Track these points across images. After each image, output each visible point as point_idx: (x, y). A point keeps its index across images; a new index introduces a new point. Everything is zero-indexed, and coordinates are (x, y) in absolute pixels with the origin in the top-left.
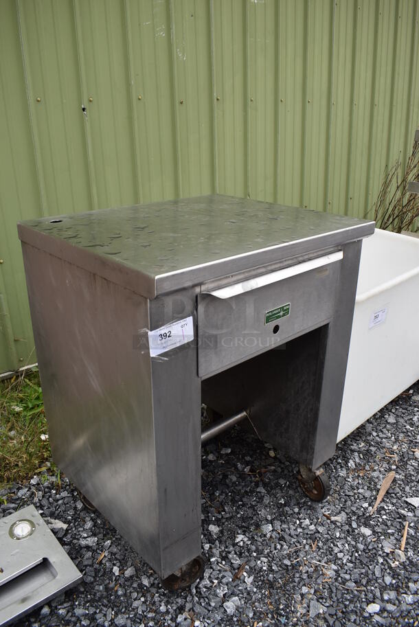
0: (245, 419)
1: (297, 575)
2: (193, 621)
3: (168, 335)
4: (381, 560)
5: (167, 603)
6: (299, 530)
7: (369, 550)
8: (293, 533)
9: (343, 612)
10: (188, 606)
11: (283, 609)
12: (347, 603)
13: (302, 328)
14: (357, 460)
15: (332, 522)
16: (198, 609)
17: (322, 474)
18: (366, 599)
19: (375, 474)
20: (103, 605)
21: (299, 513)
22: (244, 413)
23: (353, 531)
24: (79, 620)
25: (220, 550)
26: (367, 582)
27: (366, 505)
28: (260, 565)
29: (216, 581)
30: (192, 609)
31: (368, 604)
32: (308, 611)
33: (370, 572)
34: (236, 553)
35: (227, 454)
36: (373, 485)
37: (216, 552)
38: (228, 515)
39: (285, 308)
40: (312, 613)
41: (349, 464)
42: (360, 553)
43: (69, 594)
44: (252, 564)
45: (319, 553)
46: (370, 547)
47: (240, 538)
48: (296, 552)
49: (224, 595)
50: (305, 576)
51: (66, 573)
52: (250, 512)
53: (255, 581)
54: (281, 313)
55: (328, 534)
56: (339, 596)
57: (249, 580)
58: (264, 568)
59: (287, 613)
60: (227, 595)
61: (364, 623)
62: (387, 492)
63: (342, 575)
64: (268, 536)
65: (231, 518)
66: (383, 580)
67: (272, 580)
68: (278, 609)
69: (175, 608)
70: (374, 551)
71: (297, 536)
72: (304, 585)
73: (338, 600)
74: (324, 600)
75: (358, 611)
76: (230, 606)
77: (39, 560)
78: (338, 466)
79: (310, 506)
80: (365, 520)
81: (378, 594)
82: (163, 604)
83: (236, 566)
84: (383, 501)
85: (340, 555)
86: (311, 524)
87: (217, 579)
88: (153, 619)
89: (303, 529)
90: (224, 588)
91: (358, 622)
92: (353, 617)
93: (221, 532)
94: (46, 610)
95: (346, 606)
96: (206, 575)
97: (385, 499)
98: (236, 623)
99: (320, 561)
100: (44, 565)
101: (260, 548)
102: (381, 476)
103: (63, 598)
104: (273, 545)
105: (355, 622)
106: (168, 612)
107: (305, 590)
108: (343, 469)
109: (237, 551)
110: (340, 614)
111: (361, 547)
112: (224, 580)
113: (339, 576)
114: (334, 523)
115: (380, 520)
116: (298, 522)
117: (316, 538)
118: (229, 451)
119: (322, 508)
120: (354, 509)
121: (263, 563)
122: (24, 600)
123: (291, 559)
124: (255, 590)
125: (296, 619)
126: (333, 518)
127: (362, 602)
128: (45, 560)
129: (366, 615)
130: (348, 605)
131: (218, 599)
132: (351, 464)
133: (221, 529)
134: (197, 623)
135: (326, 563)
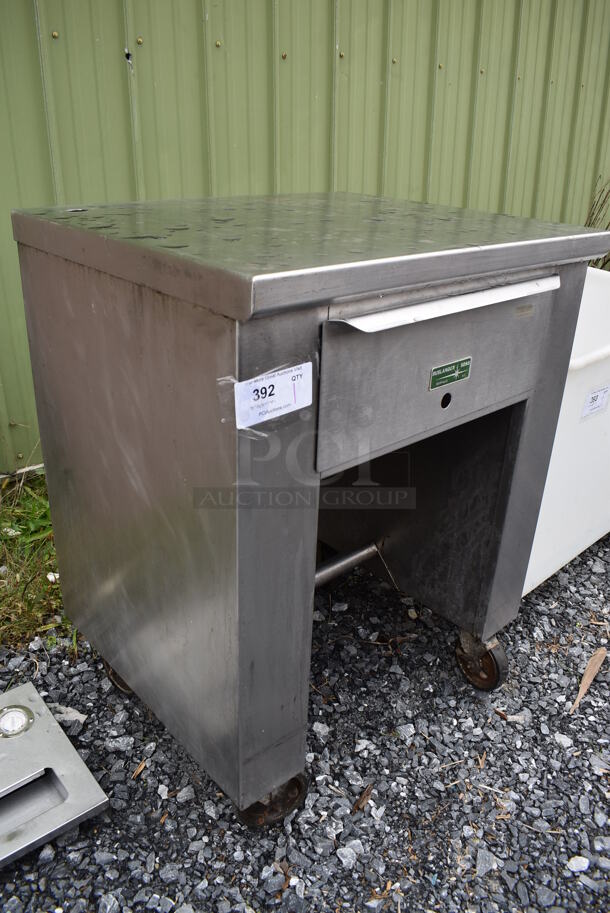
0: (374, 557)
1: (456, 807)
2: (287, 878)
3: (269, 391)
4: (589, 787)
5: (246, 847)
6: (458, 735)
7: (569, 770)
8: (447, 739)
9: (529, 869)
10: (280, 852)
11: (433, 862)
12: (536, 854)
13: (486, 404)
14: (547, 628)
15: (508, 724)
16: (295, 857)
17: (496, 648)
18: (567, 848)
19: (576, 651)
20: (141, 847)
21: (457, 708)
22: (374, 548)
23: (543, 740)
24: (101, 870)
25: (332, 763)
26: (568, 821)
27: (562, 699)
28: (395, 789)
29: (324, 814)
30: (285, 858)
31: (569, 858)
32: (474, 866)
33: (571, 805)
34: (356, 769)
35: (341, 613)
36: (572, 668)
37: (325, 765)
38: (343, 708)
39: (462, 365)
40: (481, 870)
41: (535, 635)
42: (555, 774)
43: (87, 827)
44: (383, 787)
45: (490, 773)
46: (571, 766)
47: (363, 744)
48: (453, 770)
49: (338, 836)
50: (468, 809)
51: (82, 794)
52: (378, 704)
53: (387, 815)
54: (456, 374)
55: (503, 742)
56: (523, 843)
57: (378, 813)
58: (403, 794)
59: (440, 867)
60: (342, 836)
61: (564, 887)
62: (595, 680)
63: (527, 809)
64: (408, 742)
65: (349, 712)
66: (593, 819)
67: (414, 813)
68: (425, 860)
69: (257, 855)
70: (578, 772)
71: (454, 744)
72: (467, 823)
73: (521, 848)
74: (499, 849)
75: (554, 868)
76: (348, 854)
77: (38, 771)
78: (518, 637)
79: (474, 698)
80: (563, 723)
81: (585, 841)
82: (238, 848)
83: (356, 790)
84: (589, 692)
85: (523, 777)
86: (476, 726)
87: (327, 809)
88: (222, 872)
89: (464, 733)
90: (337, 824)
91: (554, 886)
92: (546, 878)
93: (333, 734)
94: (48, 853)
95: (534, 860)
96: (309, 802)
97: (592, 690)
98: (358, 882)
99: (491, 785)
100: (48, 778)
101: (395, 761)
102: (585, 654)
103: (77, 833)
104: (416, 758)
105: (549, 885)
106: (246, 861)
107: (468, 831)
108: (526, 641)
109: (358, 765)
110: (525, 872)
111: (557, 764)
112: (338, 812)
113: (523, 811)
114: (512, 725)
115: (586, 723)
116: (455, 723)
117: (484, 748)
118: (345, 607)
119: (493, 702)
120: (544, 704)
121: (400, 786)
122: (12, 836)
123: (446, 781)
124: (388, 829)
125: (454, 879)
126: (510, 718)
127: (561, 853)
128: (49, 772)
129: (567, 874)
130: (538, 858)
131: (328, 842)
132: (538, 633)
133: (332, 729)
134: (294, 881)
135: (501, 789)
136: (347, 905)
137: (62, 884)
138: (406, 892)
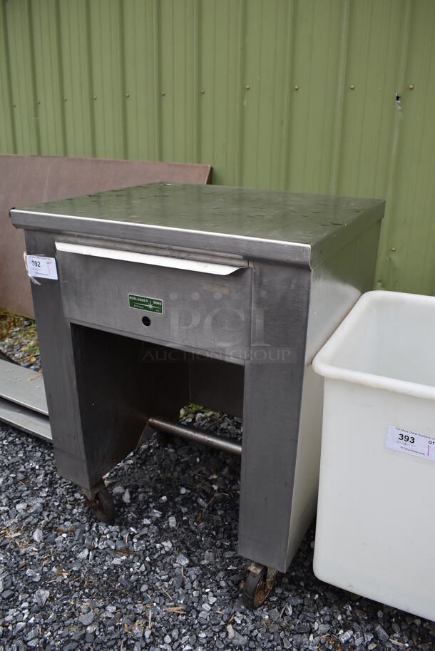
2: (66, 533)
5: (82, 514)
11: (84, 593)
15: (223, 627)
21: (220, 588)
25: (149, 534)
28: (134, 566)
29: (107, 536)
32: (83, 614)
34: (147, 546)
37: (145, 531)
38: (193, 528)
44: (135, 560)
45: (166, 618)
47: (167, 544)
48: (161, 595)
49: (97, 548)
52: (207, 545)
53: (115, 566)
55: (201, 625)
56: (109, 644)
57: (117, 561)
58: (131, 570)
59: (81, 597)
64: (175, 565)
67: (119, 579)
72: (118, 608)
74: (102, 630)
82: (80, 510)
83: (130, 548)
85: (168, 639)
86: (212, 605)
87: (111, 537)
89: (200, 597)
90: (103, 544)
93: (174, 530)
96: (113, 528)
107: (112, 609)
113: (136, 641)
114: (224, 629)
116: (207, 590)
117: (189, 612)
119: (241, 613)
121: (138, 567)
123: (149, 592)
124: (105, 568)
126: (230, 628)
133: (176, 528)
134: (64, 535)
135: (154, 627)
136: (53, 559)
137: (50, 463)
138: (63, 582)
